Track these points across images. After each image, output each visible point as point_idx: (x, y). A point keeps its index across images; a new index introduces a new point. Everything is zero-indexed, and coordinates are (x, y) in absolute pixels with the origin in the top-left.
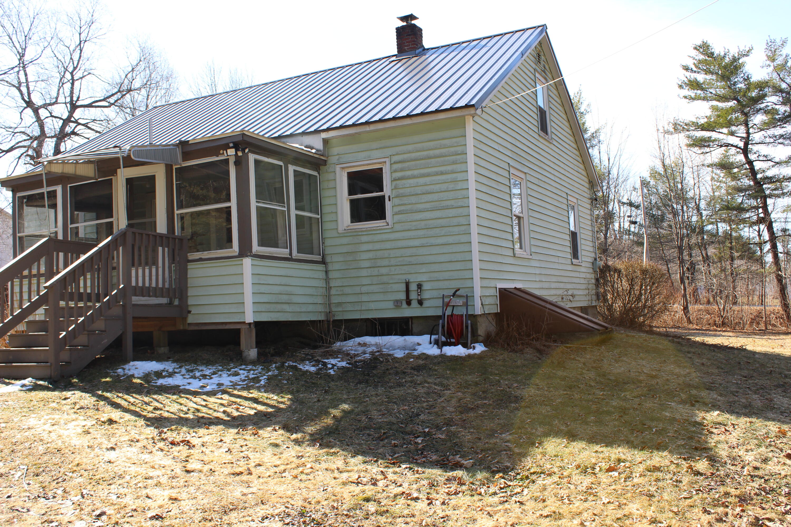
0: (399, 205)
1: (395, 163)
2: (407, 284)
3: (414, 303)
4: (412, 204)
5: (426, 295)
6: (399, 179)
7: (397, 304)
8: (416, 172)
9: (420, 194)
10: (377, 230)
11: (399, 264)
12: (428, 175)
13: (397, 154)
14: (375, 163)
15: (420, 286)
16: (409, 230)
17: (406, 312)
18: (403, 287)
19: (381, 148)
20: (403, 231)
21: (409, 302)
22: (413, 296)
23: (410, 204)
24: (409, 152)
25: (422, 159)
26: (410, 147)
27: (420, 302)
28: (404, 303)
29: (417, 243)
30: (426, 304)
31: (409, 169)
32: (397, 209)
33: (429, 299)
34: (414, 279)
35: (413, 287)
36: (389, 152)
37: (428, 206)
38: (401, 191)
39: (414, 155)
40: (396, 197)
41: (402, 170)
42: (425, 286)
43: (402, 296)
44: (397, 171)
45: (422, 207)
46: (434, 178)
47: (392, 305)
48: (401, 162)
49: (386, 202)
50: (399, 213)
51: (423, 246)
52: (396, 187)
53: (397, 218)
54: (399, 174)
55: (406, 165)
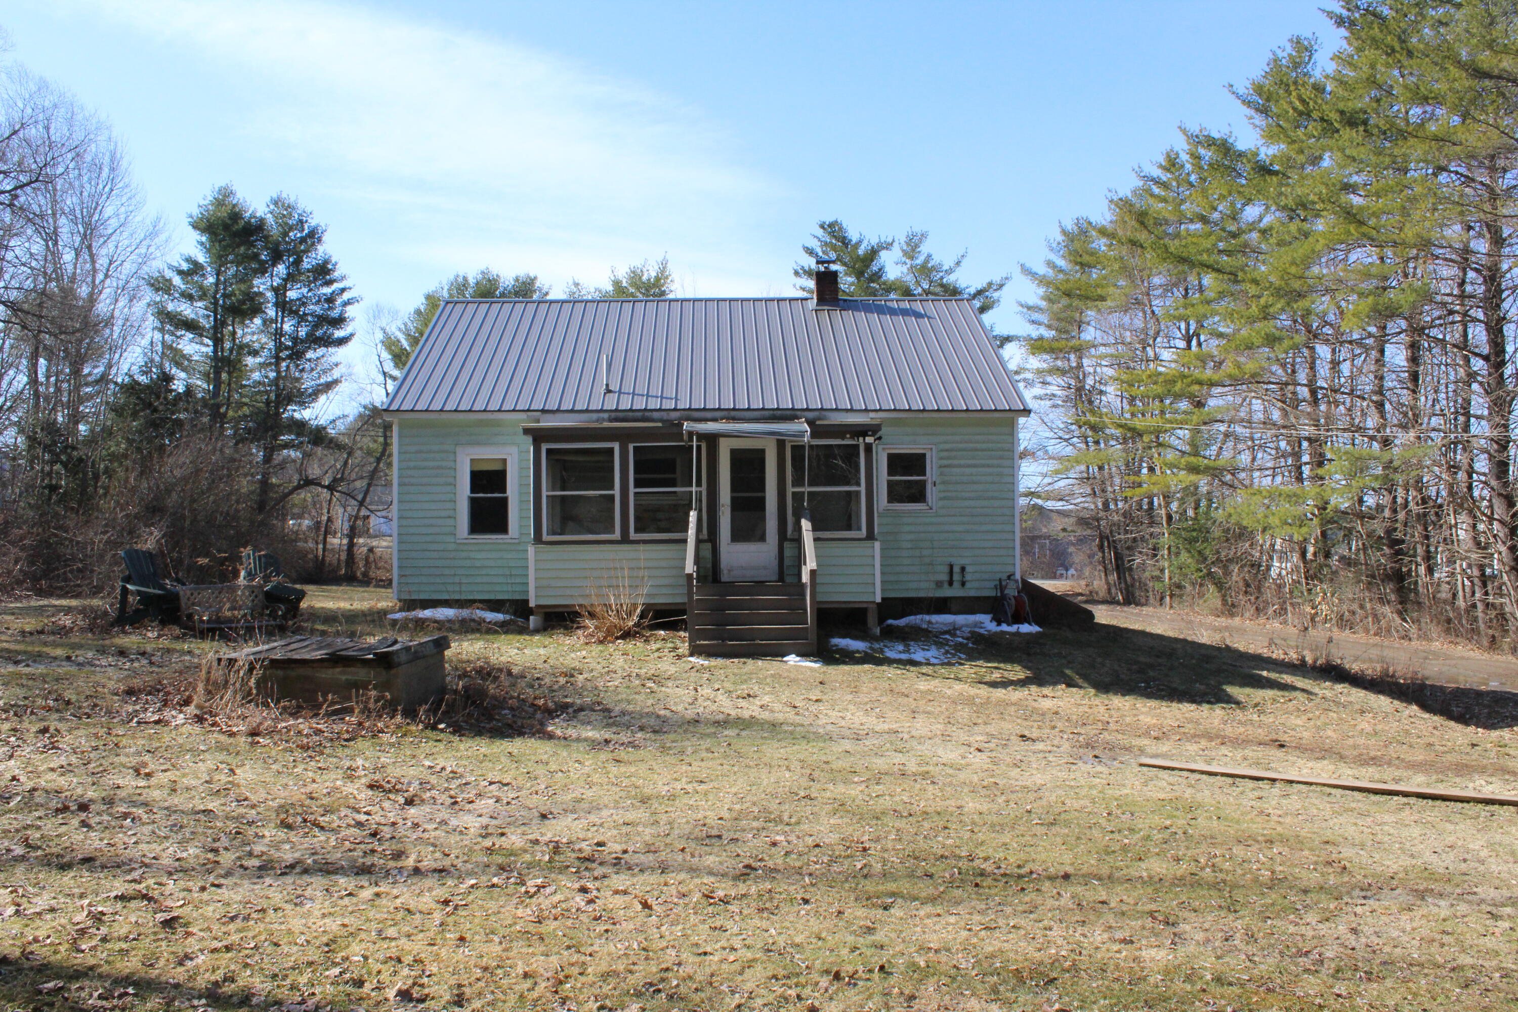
0: (945, 491)
1: (942, 451)
2: (951, 567)
3: (956, 584)
4: (958, 491)
5: (969, 577)
6: (945, 466)
7: (938, 584)
8: (962, 462)
9: (967, 483)
10: (917, 512)
11: (942, 547)
12: (975, 466)
13: (945, 442)
14: (919, 448)
15: (963, 569)
16: (954, 516)
17: (949, 592)
18: (946, 569)
19: (929, 435)
20: (948, 516)
21: (951, 583)
22: (957, 577)
23: (956, 491)
24: (957, 442)
25: (969, 451)
26: (957, 438)
27: (963, 584)
28: (947, 584)
29: (961, 528)
30: (968, 585)
31: (957, 459)
32: (942, 495)
33: (970, 581)
34: (958, 562)
35: (956, 569)
36: (936, 440)
37: (973, 494)
38: (946, 478)
39: (960, 446)
40: (944, 483)
41: (949, 458)
42: (969, 569)
43: (945, 577)
44: (941, 458)
45: (967, 495)
46: (980, 469)
47: (933, 586)
48: (947, 450)
49: (929, 486)
50: (941, 499)
51: (967, 532)
52: (941, 474)
53: (941, 503)
54: (945, 462)
55: (954, 454)
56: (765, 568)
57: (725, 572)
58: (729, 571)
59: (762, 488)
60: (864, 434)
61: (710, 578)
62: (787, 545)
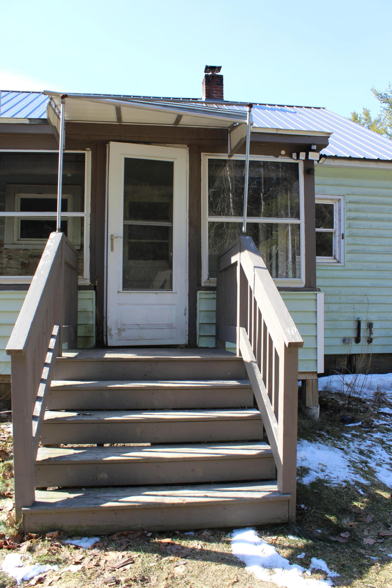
0: (352, 244)
1: (350, 202)
2: (359, 323)
3: (363, 341)
4: (366, 245)
5: (375, 334)
6: (353, 219)
7: (345, 341)
8: (370, 215)
9: (373, 237)
10: (328, 266)
11: (350, 302)
12: (382, 220)
13: (353, 194)
14: (328, 199)
15: (370, 326)
16: (361, 270)
17: (355, 349)
18: (354, 325)
19: (336, 185)
20: (356, 270)
21: (358, 340)
22: (364, 333)
23: (363, 245)
24: (365, 195)
25: (377, 204)
26: (365, 190)
27: (370, 341)
28: (353, 341)
29: (368, 283)
30: (374, 342)
31: (364, 211)
32: (350, 248)
33: (377, 337)
34: (363, 318)
35: (363, 326)
36: (344, 190)
37: (379, 249)
38: (354, 231)
39: (368, 198)
40: (351, 235)
41: (356, 210)
42: (375, 326)
43: (352, 334)
44: (350, 210)
45: (373, 249)
46: (386, 224)
47: (339, 342)
48: (355, 202)
49: (336, 240)
50: (349, 252)
51: (374, 287)
52: (349, 227)
53: (349, 256)
54: (353, 214)
55: (361, 206)
56: (170, 326)
57: (114, 332)
58: (120, 330)
59: (168, 215)
60: (307, 149)
61: (93, 341)
62: (200, 295)
